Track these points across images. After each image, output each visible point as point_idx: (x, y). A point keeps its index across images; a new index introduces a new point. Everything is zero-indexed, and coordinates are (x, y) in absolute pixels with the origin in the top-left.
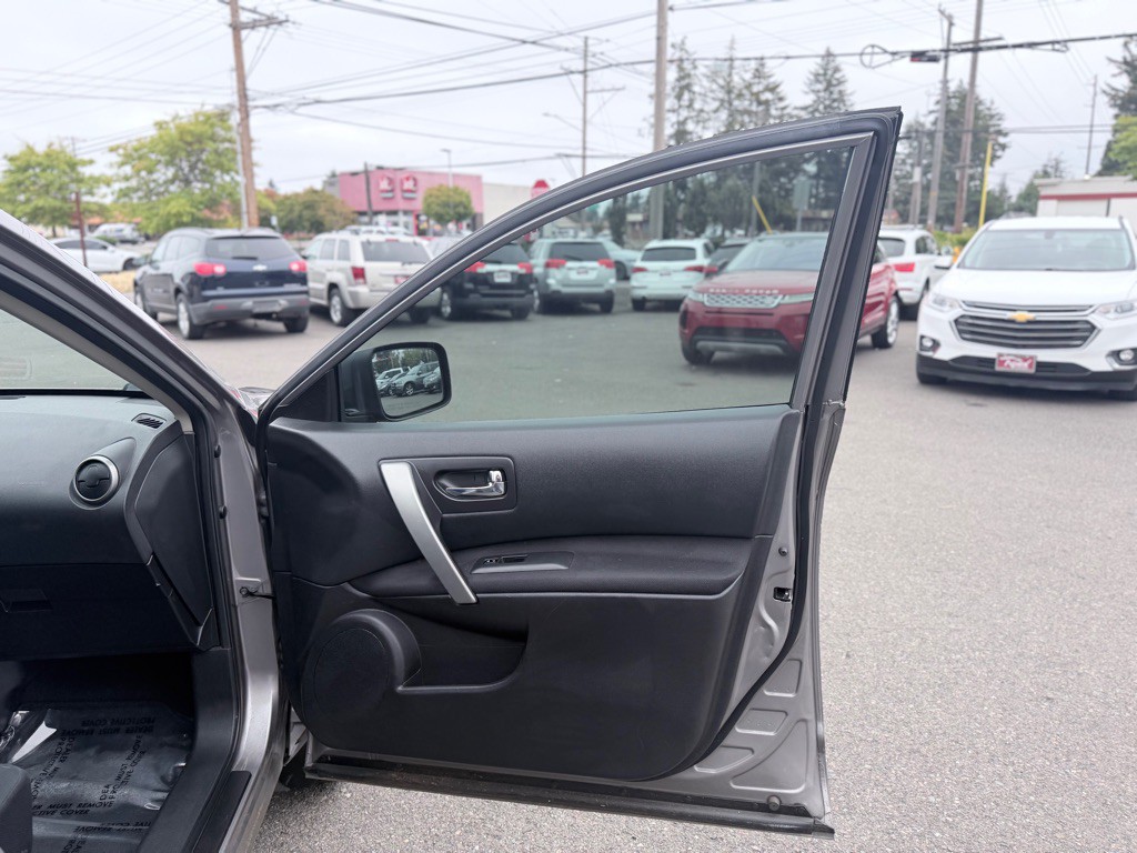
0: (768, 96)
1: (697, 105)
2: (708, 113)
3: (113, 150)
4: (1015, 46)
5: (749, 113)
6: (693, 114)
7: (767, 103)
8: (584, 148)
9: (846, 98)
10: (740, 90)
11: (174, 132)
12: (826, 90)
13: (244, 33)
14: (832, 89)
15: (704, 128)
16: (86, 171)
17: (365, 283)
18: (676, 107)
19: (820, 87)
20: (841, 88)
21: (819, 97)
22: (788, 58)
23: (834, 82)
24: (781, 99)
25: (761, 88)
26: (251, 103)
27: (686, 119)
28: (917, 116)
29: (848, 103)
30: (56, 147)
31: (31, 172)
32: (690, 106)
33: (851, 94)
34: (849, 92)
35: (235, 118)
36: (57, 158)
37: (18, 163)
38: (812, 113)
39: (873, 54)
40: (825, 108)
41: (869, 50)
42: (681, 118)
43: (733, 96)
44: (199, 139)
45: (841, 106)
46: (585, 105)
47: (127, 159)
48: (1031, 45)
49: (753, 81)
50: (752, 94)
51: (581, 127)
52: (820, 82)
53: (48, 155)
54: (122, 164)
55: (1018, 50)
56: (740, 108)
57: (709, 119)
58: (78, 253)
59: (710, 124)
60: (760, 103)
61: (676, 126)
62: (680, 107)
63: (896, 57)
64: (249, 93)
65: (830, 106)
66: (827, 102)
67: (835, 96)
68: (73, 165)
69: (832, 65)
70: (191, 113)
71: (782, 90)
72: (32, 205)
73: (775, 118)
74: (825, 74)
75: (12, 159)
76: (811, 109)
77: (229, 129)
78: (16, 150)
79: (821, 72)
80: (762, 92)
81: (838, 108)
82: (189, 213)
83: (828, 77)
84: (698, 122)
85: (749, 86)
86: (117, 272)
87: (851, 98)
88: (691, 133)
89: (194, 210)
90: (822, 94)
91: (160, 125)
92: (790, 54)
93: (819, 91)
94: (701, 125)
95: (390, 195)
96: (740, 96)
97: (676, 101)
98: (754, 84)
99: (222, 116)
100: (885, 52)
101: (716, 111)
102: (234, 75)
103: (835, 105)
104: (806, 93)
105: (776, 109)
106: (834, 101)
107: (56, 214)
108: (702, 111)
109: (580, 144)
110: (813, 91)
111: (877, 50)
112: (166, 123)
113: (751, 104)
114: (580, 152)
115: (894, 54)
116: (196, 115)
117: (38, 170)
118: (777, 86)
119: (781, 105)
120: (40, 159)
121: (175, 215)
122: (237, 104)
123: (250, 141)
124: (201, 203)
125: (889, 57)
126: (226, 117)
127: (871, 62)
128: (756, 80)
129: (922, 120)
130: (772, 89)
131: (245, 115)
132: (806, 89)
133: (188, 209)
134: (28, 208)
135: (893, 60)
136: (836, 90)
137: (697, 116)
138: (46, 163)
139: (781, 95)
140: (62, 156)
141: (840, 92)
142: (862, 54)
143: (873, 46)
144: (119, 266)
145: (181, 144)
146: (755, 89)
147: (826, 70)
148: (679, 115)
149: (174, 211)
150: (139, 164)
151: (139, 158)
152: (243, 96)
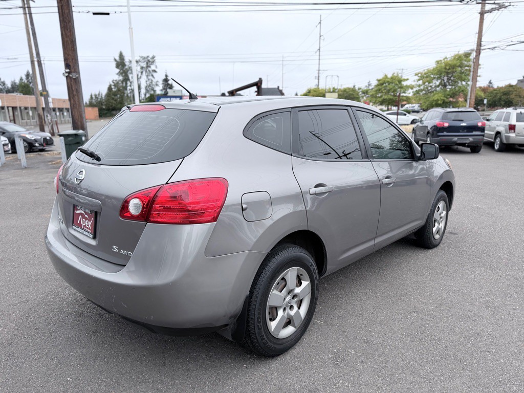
3: (416, 75)
11: (443, 65)
16: (404, 83)
17: (515, 132)
30: (395, 75)
31: (385, 85)
35: (474, 55)
36: (395, 79)
37: (381, 82)
44: (453, 67)
47: (422, 78)
53: (392, 78)
54: (419, 80)
58: (395, 116)
68: (400, 81)
72: (382, 98)
75: (379, 81)
77: (470, 60)
78: (381, 77)
82: (442, 100)
86: (408, 125)
89: (445, 99)
91: (438, 62)
99: (467, 55)
107: (390, 101)
112: (441, 61)
116: (456, 56)
117: (387, 84)
120: (389, 80)
121: (436, 100)
123: (479, 65)
124: (449, 95)
131: (478, 52)
133: (442, 98)
134: (380, 99)
138: (390, 81)
140: (397, 78)
144: (409, 122)
145: (444, 70)
149: (436, 99)
150: (425, 79)
151: (427, 77)
152: (479, 44)
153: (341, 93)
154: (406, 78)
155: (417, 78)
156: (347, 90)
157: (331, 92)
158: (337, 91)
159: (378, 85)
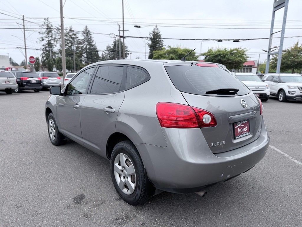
0: (73, 36)
1: (54, 36)
5: (69, 40)
7: (74, 38)
9: (92, 38)
10: (66, 34)
14: (88, 36)
15: (57, 43)
18: (47, 36)
20: (90, 36)
21: (85, 38)
23: (89, 34)
24: (77, 38)
27: (51, 40)
28: (109, 45)
29: (93, 40)
32: (52, 36)
33: (93, 38)
34: (92, 37)
40: (87, 40)
41: (111, 34)
42: (49, 39)
45: (91, 40)
46: (24, 34)
49: (69, 32)
50: (69, 35)
51: (24, 40)
52: (85, 34)
56: (66, 38)
57: (58, 41)
59: (58, 42)
60: (72, 38)
61: (48, 41)
62: (48, 36)
63: (117, 36)
65: (88, 40)
66: (87, 39)
67: (89, 38)
69: (88, 30)
71: (77, 35)
73: (76, 42)
76: (83, 40)
81: (90, 41)
83: (87, 33)
84: (54, 41)
85: (68, 33)
87: (93, 39)
93: (85, 36)
96: (66, 35)
97: (47, 35)
98: (70, 33)
101: (59, 39)
103: (90, 40)
105: (76, 40)
106: (89, 39)
109: (24, 45)
110: (83, 36)
114: (24, 47)
119: (78, 39)
125: (115, 36)
128: (70, 32)
129: (110, 46)
132: (82, 35)
136: (89, 36)
137: (54, 39)
139: (77, 36)
141: (90, 37)
146: (70, 34)
147: (86, 31)
148: (48, 38)
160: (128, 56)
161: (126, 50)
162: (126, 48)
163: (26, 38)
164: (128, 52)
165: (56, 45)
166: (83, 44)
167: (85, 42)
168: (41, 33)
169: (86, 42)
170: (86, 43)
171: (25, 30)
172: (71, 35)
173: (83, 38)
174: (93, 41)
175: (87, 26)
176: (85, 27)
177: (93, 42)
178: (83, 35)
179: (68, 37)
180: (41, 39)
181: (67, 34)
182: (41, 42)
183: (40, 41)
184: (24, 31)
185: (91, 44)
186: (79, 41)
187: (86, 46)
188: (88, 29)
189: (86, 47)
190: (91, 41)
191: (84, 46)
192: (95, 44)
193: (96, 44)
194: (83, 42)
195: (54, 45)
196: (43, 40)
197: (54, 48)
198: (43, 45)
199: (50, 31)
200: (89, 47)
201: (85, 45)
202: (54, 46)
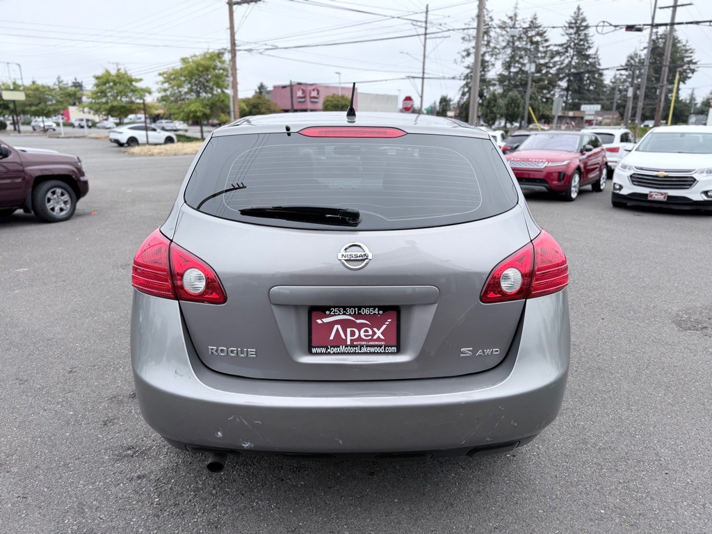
0: (538, 38)
1: (492, 45)
2: (499, 49)
3: (160, 75)
4: (687, 23)
5: (525, 50)
6: (490, 50)
7: (537, 43)
8: (424, 73)
9: (589, 38)
10: (521, 34)
11: (194, 66)
12: (575, 33)
13: (235, 7)
14: (580, 33)
15: (496, 59)
16: (139, 85)
19: (572, 31)
20: (586, 32)
22: (554, 27)
23: (582, 28)
24: (546, 41)
25: (534, 33)
26: (237, 48)
27: (485, 53)
28: (636, 50)
29: (590, 42)
30: (122, 71)
31: (107, 85)
32: (488, 45)
33: (592, 36)
34: (590, 34)
35: (227, 57)
36: (123, 78)
37: (102, 80)
38: (566, 48)
39: (603, 26)
40: (575, 45)
41: (602, 24)
43: (516, 38)
44: (207, 69)
45: (585, 44)
46: (425, 46)
47: (168, 80)
48: (697, 23)
49: (528, 29)
50: (528, 37)
51: (422, 60)
52: (572, 28)
53: (118, 76)
54: (163, 83)
55: (689, 25)
56: (520, 46)
57: (499, 53)
59: (500, 56)
60: (532, 43)
63: (617, 28)
64: (236, 42)
65: (578, 44)
66: (576, 41)
67: (582, 37)
68: (131, 81)
69: (581, 17)
70: (202, 53)
71: (548, 35)
72: (110, 105)
73: (541, 53)
74: (576, 23)
75: (97, 78)
76: (565, 46)
77: (223, 62)
78: (100, 73)
79: (573, 21)
80: (535, 36)
81: (583, 45)
82: (201, 111)
83: (577, 25)
84: (492, 55)
85: (526, 32)
86: (160, 144)
87: (592, 38)
88: (487, 62)
89: (204, 109)
90: (573, 36)
91: (184, 60)
92: (555, 26)
93: (571, 34)
94: (494, 56)
95: (303, 100)
96: (520, 38)
98: (529, 31)
99: (219, 55)
100: (611, 25)
101: (504, 48)
102: (229, 31)
103: (582, 43)
104: (563, 35)
105: (543, 47)
106: (581, 40)
107: (123, 110)
108: (495, 48)
109: (421, 70)
110: (567, 34)
111: (606, 24)
112: (187, 58)
113: (526, 44)
114: (421, 75)
115: (616, 26)
116: (205, 54)
117: (111, 84)
118: (545, 32)
119: (546, 44)
120: (114, 78)
121: (193, 112)
122: (229, 48)
123: (236, 70)
124: (207, 105)
125: (613, 28)
126: (221, 56)
127: (602, 31)
128: (531, 29)
129: (639, 52)
130: (540, 34)
131: (233, 52)
132: (563, 33)
133: (201, 109)
134: (108, 107)
135: (615, 30)
136: (582, 33)
137: (492, 51)
138: (117, 80)
139: (547, 38)
140: (125, 76)
141: (585, 34)
142: (597, 26)
143: (604, 22)
144: (162, 141)
145: (196, 72)
146: (530, 34)
147: (576, 20)
149: (193, 109)
150: (174, 83)
151: (174, 79)
152: (233, 44)
153: (30, 92)
154: (138, 77)
155: (161, 79)
156: (41, 89)
157: (12, 90)
158: (22, 88)
159: (97, 85)
160: (690, 78)
161: (686, 60)
162: (687, 55)
163: (426, 54)
164: (692, 67)
165: (493, 65)
166: (564, 54)
167: (569, 49)
168: (466, 40)
169: (571, 48)
170: (571, 52)
171: (428, 36)
172: (531, 37)
173: (564, 39)
174: (591, 46)
175: (581, 7)
176: (575, 10)
177: (589, 47)
178: (567, 32)
179: (524, 43)
180: (465, 54)
181: (523, 36)
182: (463, 59)
183: (463, 57)
184: (425, 39)
185: (583, 53)
186: (551, 48)
187: (570, 59)
188: (582, 14)
189: (570, 62)
190: (587, 45)
191: (564, 60)
192: (597, 51)
193: (599, 53)
194: (565, 50)
195: (490, 63)
196: (468, 55)
197: (488, 71)
198: (468, 67)
199: (486, 33)
200: (577, 61)
201: (567, 57)
202: (490, 68)
